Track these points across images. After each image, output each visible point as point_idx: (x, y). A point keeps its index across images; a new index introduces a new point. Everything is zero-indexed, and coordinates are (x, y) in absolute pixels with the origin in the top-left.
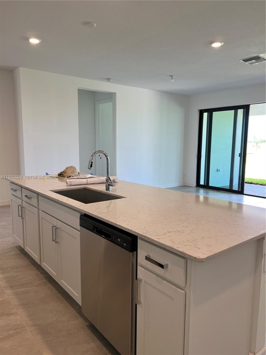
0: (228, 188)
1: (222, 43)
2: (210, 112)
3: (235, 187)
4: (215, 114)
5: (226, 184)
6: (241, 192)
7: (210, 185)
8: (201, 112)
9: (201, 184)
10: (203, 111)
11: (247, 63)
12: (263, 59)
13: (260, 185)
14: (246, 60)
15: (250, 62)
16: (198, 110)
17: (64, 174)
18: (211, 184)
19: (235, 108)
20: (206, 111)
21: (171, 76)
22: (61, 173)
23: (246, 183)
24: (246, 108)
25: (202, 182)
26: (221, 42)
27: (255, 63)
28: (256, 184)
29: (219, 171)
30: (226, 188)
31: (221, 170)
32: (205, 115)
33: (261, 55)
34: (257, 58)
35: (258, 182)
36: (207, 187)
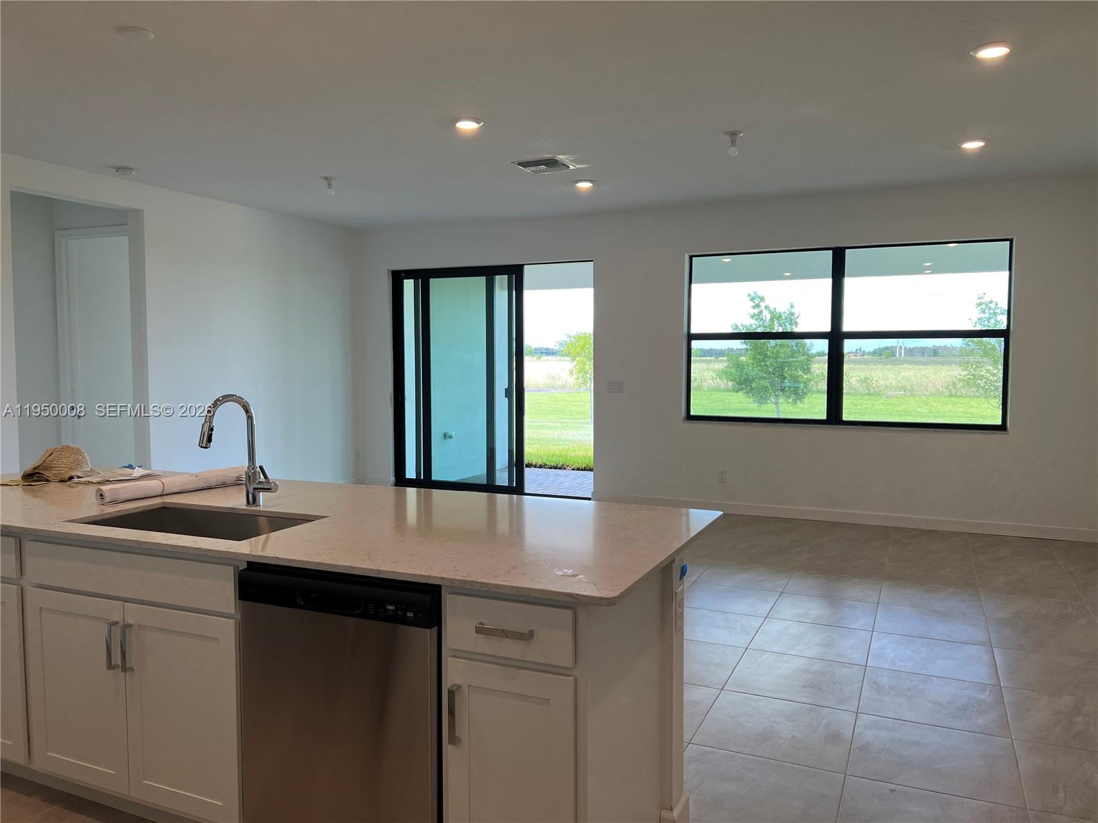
0: (485, 482)
1: (479, 124)
2: (423, 277)
3: (502, 479)
4: (434, 283)
5: (477, 471)
6: (517, 488)
7: (434, 477)
8: (397, 278)
9: (407, 477)
10: (403, 275)
11: (528, 170)
12: (564, 165)
13: (551, 468)
14: (526, 164)
15: (534, 168)
16: (388, 270)
17: (47, 473)
18: (436, 476)
19: (489, 272)
20: (410, 274)
21: (326, 179)
22: (35, 468)
23: (527, 466)
24: (515, 274)
25: (411, 473)
26: (477, 121)
27: (544, 171)
28: (541, 467)
29: (450, 437)
30: (478, 482)
31: (453, 436)
32: (409, 285)
33: (561, 157)
34: (551, 163)
35: (544, 461)
36: (425, 482)
